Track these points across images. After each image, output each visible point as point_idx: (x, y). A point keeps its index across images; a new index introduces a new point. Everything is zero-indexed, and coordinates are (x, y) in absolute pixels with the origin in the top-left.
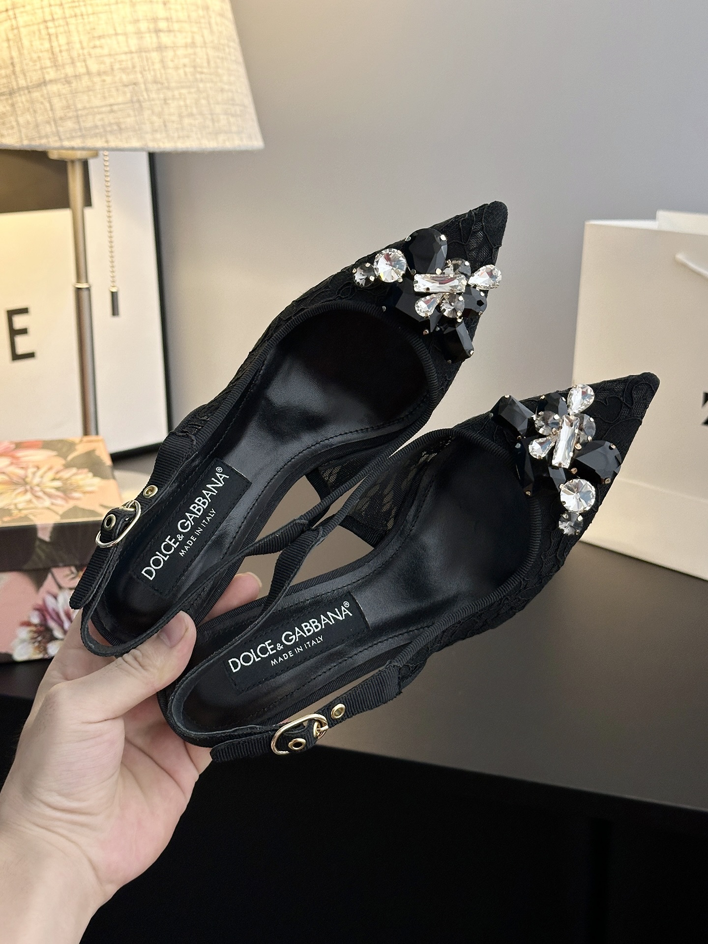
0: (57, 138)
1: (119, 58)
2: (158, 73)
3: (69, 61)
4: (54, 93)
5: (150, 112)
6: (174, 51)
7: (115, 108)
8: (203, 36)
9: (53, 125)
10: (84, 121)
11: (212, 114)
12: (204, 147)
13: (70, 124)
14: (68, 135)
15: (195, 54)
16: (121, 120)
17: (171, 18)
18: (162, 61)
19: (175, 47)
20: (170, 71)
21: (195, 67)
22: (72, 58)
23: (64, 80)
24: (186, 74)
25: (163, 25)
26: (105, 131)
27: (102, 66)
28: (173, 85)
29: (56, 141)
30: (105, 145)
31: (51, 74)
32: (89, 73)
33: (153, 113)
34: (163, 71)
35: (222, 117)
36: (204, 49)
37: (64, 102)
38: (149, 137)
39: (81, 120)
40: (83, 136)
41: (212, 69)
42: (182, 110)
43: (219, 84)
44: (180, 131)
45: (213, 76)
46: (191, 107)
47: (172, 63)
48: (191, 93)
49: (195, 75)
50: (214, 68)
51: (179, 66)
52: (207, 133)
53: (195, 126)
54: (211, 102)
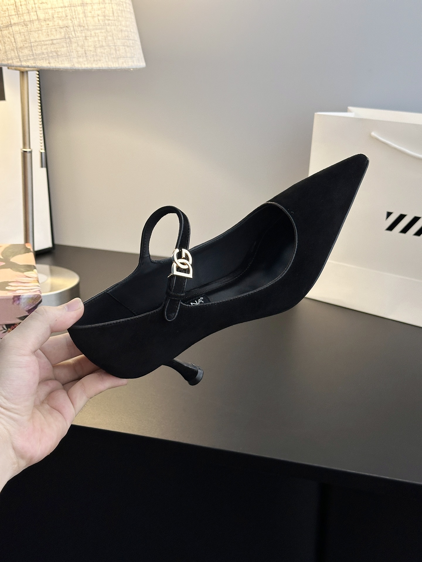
0: (18, 60)
1: (57, 10)
2: (81, 20)
3: (27, 11)
4: (17, 31)
5: (76, 44)
6: (92, 6)
7: (55, 42)
9: (16, 52)
10: (35, 50)
11: (115, 46)
12: (110, 67)
13: (26, 52)
14: (25, 58)
15: (105, 8)
16: (58, 50)
18: (84, 13)
19: (92, 4)
20: (89, 19)
21: (105, 16)
22: (28, 9)
23: (23, 23)
24: (98, 19)
26: (48, 56)
27: (47, 15)
28: (91, 27)
29: (18, 62)
30: (48, 65)
31: (15, 20)
32: (38, 19)
33: (78, 45)
34: (84, 19)
35: (121, 47)
36: (110, 4)
37: (23, 37)
38: (75, 60)
39: (33, 49)
40: (34, 59)
41: (115, 17)
42: (96, 43)
43: (120, 27)
44: (95, 57)
45: (116, 21)
46: (102, 42)
47: (91, 13)
48: (102, 32)
49: (104, 21)
50: (116, 16)
51: (95, 16)
52: (112, 58)
53: (104, 53)
54: (115, 38)
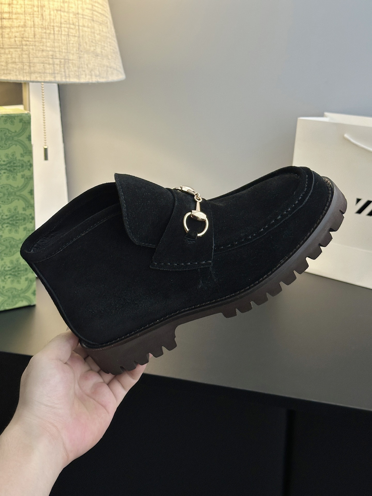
6: (10, 29)
8: (34, 22)
11: (30, 63)
12: (19, 80)
15: (25, 31)
17: (12, 12)
18: (2, 34)
19: (11, 27)
20: (6, 39)
21: (23, 38)
24: (15, 41)
25: (6, 16)
28: (6, 46)
34: (1, 39)
36: (33, 29)
41: (37, 39)
42: (9, 60)
43: (42, 47)
44: (5, 71)
45: (37, 43)
46: (15, 58)
47: (7, 35)
48: (17, 51)
49: (22, 41)
50: (39, 38)
51: (12, 37)
52: (24, 72)
53: (16, 68)
54: (31, 56)
